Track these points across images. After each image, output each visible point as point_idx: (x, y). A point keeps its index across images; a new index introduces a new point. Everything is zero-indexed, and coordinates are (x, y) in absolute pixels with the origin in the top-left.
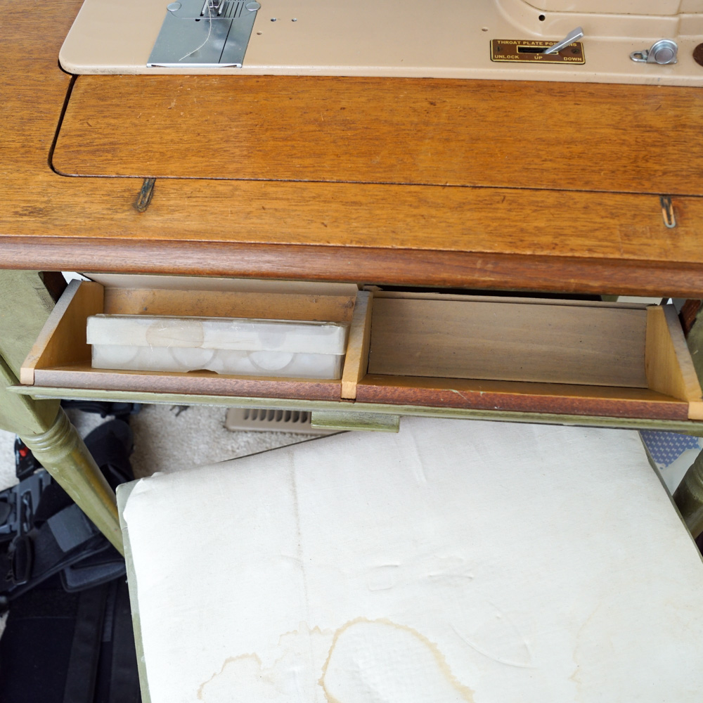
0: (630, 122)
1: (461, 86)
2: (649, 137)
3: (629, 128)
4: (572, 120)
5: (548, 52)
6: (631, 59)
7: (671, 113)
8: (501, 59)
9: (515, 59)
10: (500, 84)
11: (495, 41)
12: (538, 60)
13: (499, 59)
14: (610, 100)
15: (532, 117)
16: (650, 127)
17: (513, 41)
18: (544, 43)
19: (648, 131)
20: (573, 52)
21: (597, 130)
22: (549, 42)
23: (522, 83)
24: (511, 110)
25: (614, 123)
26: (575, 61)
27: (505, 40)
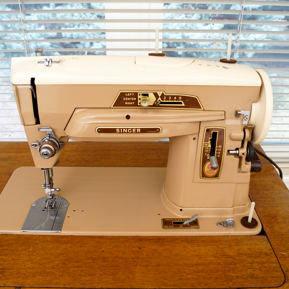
0: (220, 253)
1: (151, 239)
2: (229, 260)
3: (220, 257)
4: (197, 254)
5: (185, 223)
6: (217, 225)
7: (236, 248)
8: (166, 227)
9: (172, 227)
10: (166, 238)
11: (164, 219)
12: (181, 227)
13: (165, 227)
14: (211, 244)
15: (181, 253)
16: (229, 256)
17: (171, 219)
18: (183, 219)
19: (228, 258)
20: (195, 223)
21: (208, 258)
22: (185, 219)
23: (176, 237)
24: (172, 250)
25: (214, 254)
26: (196, 227)
27: (167, 219)
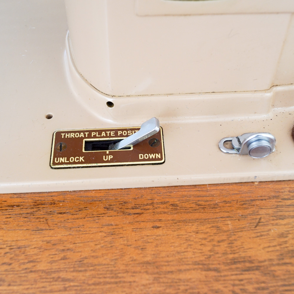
0: (225, 253)
1: (13, 206)
3: (222, 267)
4: (148, 258)
5: (122, 145)
6: (219, 148)
7: (275, 231)
8: (62, 163)
9: (79, 163)
11: (58, 134)
12: (108, 162)
13: (59, 164)
15: (97, 257)
16: (250, 262)
17: (80, 132)
18: (116, 131)
21: (181, 276)
22: (122, 130)
23: (89, 194)
24: (71, 246)
25: (202, 258)
26: (153, 159)
27: (70, 132)
